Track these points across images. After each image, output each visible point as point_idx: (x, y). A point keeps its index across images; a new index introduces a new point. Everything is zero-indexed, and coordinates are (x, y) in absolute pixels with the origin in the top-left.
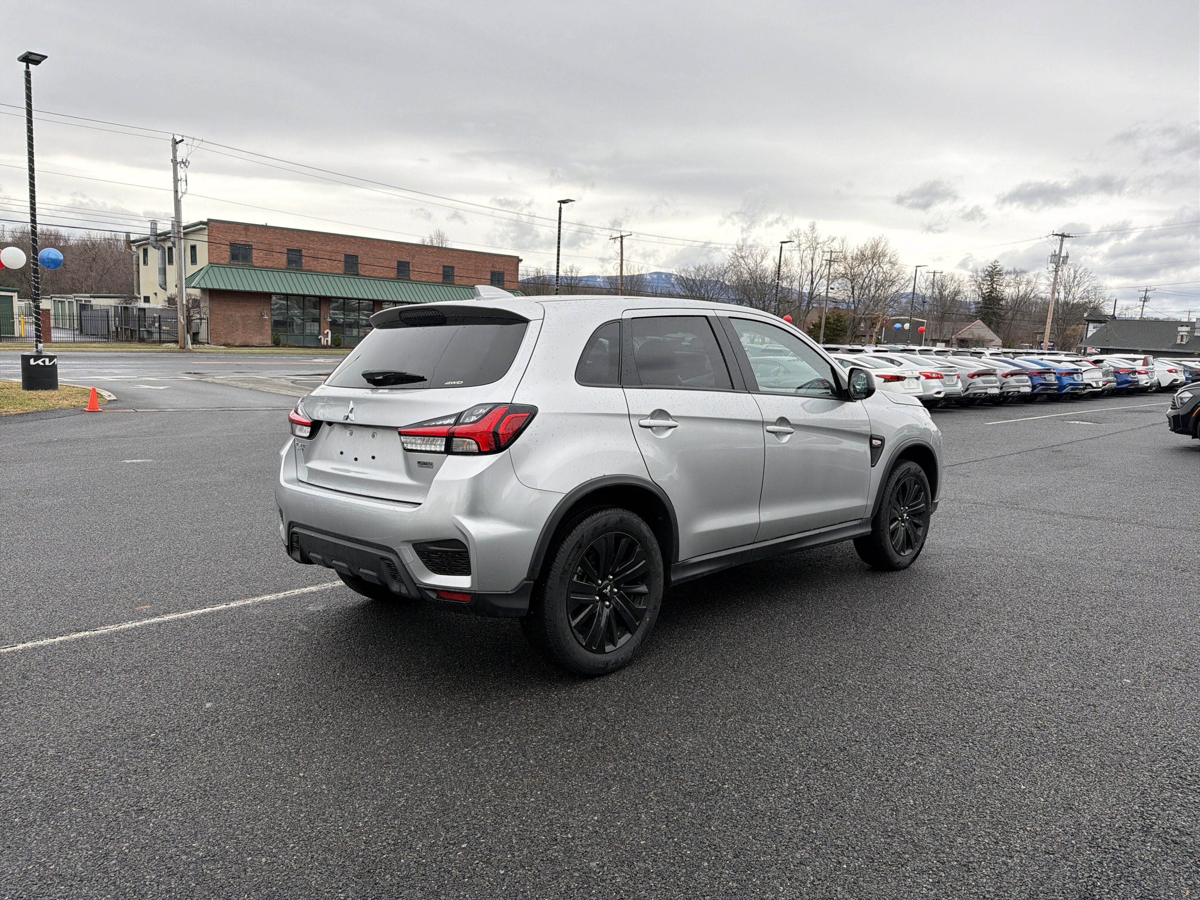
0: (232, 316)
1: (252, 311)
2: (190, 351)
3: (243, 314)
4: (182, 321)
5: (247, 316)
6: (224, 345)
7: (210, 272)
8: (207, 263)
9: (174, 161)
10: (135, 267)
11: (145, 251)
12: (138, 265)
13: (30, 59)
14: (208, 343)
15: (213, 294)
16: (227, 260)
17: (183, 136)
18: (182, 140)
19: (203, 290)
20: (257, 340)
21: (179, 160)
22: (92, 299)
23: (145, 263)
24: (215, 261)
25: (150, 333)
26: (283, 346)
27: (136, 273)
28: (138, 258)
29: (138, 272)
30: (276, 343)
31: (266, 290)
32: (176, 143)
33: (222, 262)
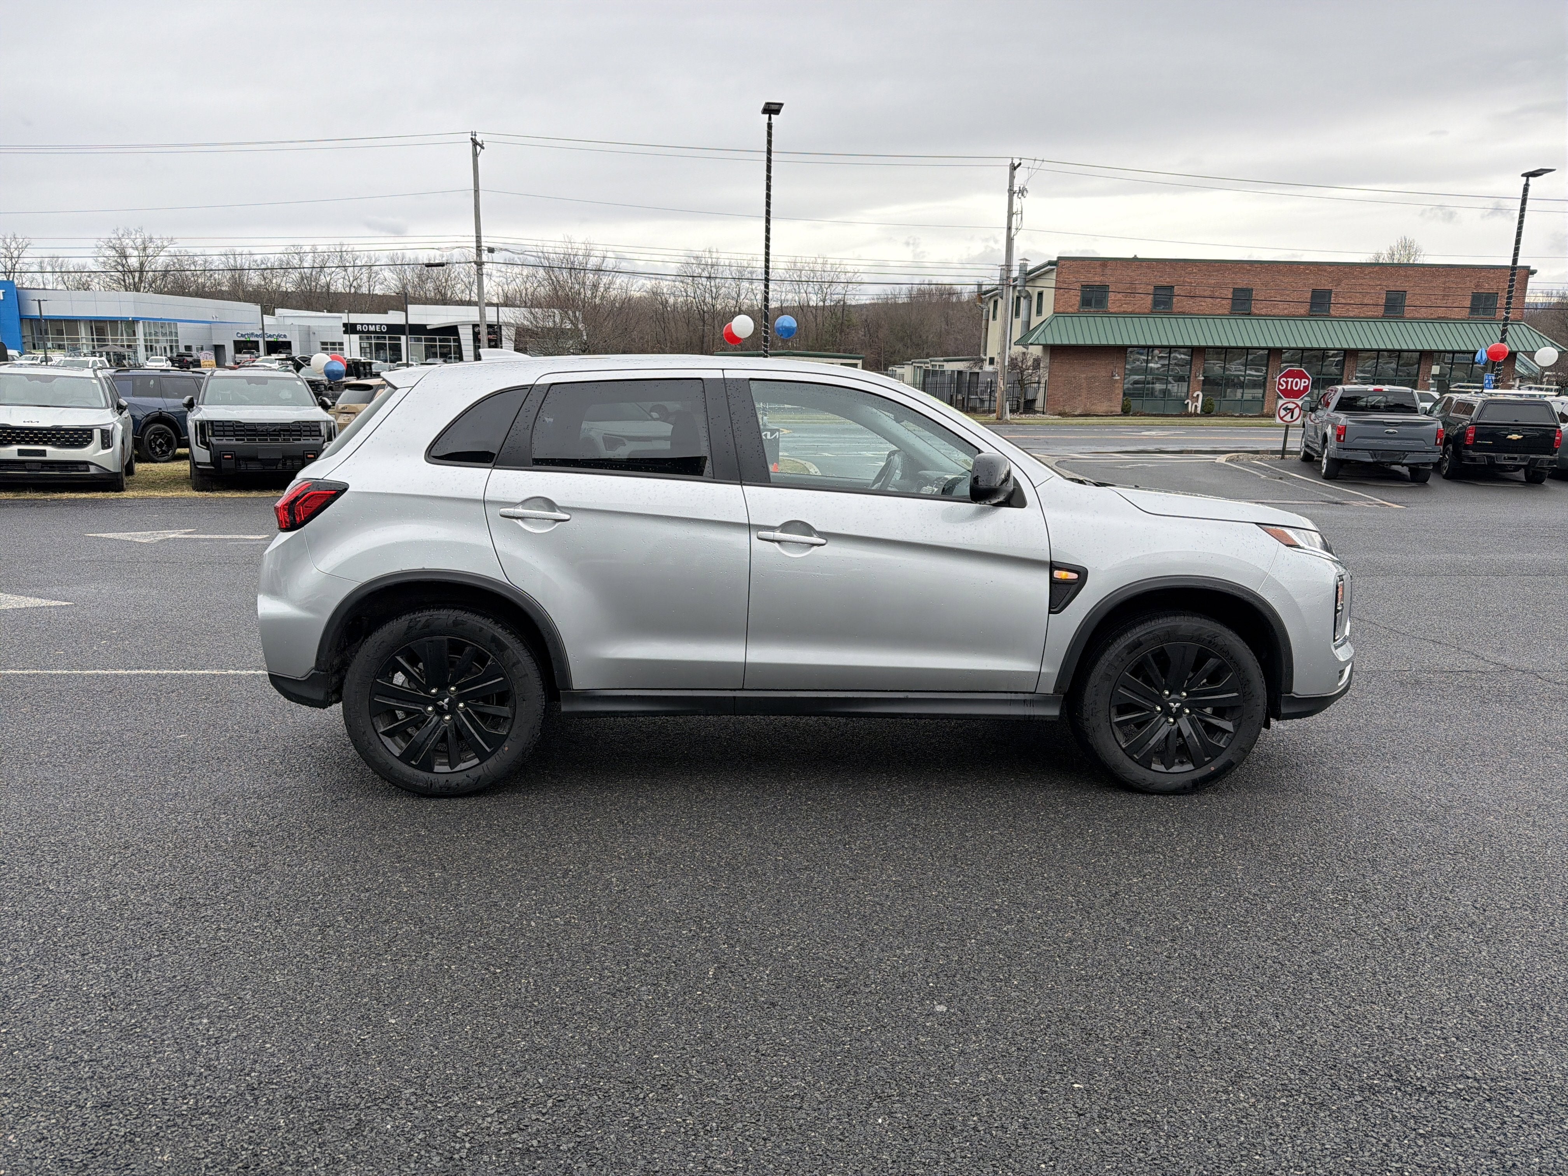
0: (1075, 378)
1: (1100, 370)
2: (1007, 423)
3: (1090, 375)
4: (1002, 386)
5: (1093, 377)
6: (1059, 414)
7: (1054, 323)
8: (1052, 313)
9: (1011, 192)
10: (984, 322)
11: (996, 302)
12: (988, 320)
13: (771, 109)
14: (1044, 413)
15: (1055, 351)
16: (1076, 307)
17: (1021, 159)
18: (1020, 164)
19: (1045, 346)
20: (1102, 408)
21: (1016, 188)
22: (945, 363)
23: (994, 317)
24: (1061, 310)
25: (982, 401)
26: (1134, 415)
27: (984, 331)
28: (989, 311)
29: (987, 329)
30: (1126, 412)
31: (1119, 343)
32: (1014, 168)
33: (1070, 310)
